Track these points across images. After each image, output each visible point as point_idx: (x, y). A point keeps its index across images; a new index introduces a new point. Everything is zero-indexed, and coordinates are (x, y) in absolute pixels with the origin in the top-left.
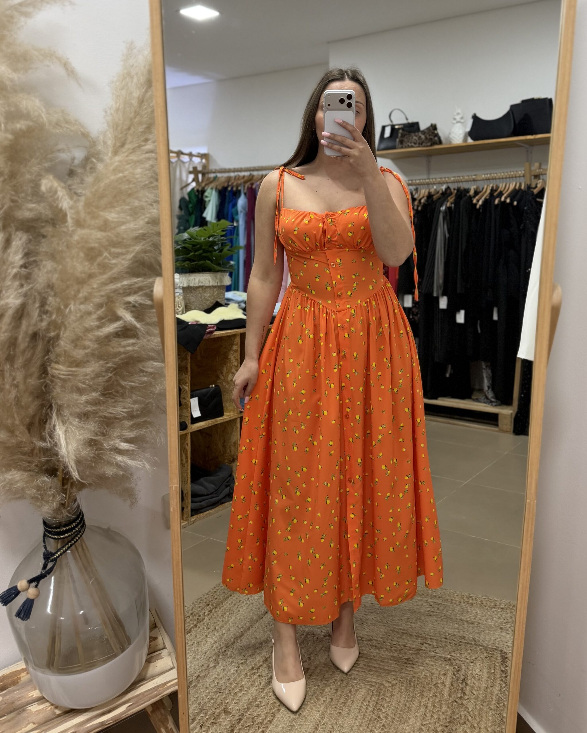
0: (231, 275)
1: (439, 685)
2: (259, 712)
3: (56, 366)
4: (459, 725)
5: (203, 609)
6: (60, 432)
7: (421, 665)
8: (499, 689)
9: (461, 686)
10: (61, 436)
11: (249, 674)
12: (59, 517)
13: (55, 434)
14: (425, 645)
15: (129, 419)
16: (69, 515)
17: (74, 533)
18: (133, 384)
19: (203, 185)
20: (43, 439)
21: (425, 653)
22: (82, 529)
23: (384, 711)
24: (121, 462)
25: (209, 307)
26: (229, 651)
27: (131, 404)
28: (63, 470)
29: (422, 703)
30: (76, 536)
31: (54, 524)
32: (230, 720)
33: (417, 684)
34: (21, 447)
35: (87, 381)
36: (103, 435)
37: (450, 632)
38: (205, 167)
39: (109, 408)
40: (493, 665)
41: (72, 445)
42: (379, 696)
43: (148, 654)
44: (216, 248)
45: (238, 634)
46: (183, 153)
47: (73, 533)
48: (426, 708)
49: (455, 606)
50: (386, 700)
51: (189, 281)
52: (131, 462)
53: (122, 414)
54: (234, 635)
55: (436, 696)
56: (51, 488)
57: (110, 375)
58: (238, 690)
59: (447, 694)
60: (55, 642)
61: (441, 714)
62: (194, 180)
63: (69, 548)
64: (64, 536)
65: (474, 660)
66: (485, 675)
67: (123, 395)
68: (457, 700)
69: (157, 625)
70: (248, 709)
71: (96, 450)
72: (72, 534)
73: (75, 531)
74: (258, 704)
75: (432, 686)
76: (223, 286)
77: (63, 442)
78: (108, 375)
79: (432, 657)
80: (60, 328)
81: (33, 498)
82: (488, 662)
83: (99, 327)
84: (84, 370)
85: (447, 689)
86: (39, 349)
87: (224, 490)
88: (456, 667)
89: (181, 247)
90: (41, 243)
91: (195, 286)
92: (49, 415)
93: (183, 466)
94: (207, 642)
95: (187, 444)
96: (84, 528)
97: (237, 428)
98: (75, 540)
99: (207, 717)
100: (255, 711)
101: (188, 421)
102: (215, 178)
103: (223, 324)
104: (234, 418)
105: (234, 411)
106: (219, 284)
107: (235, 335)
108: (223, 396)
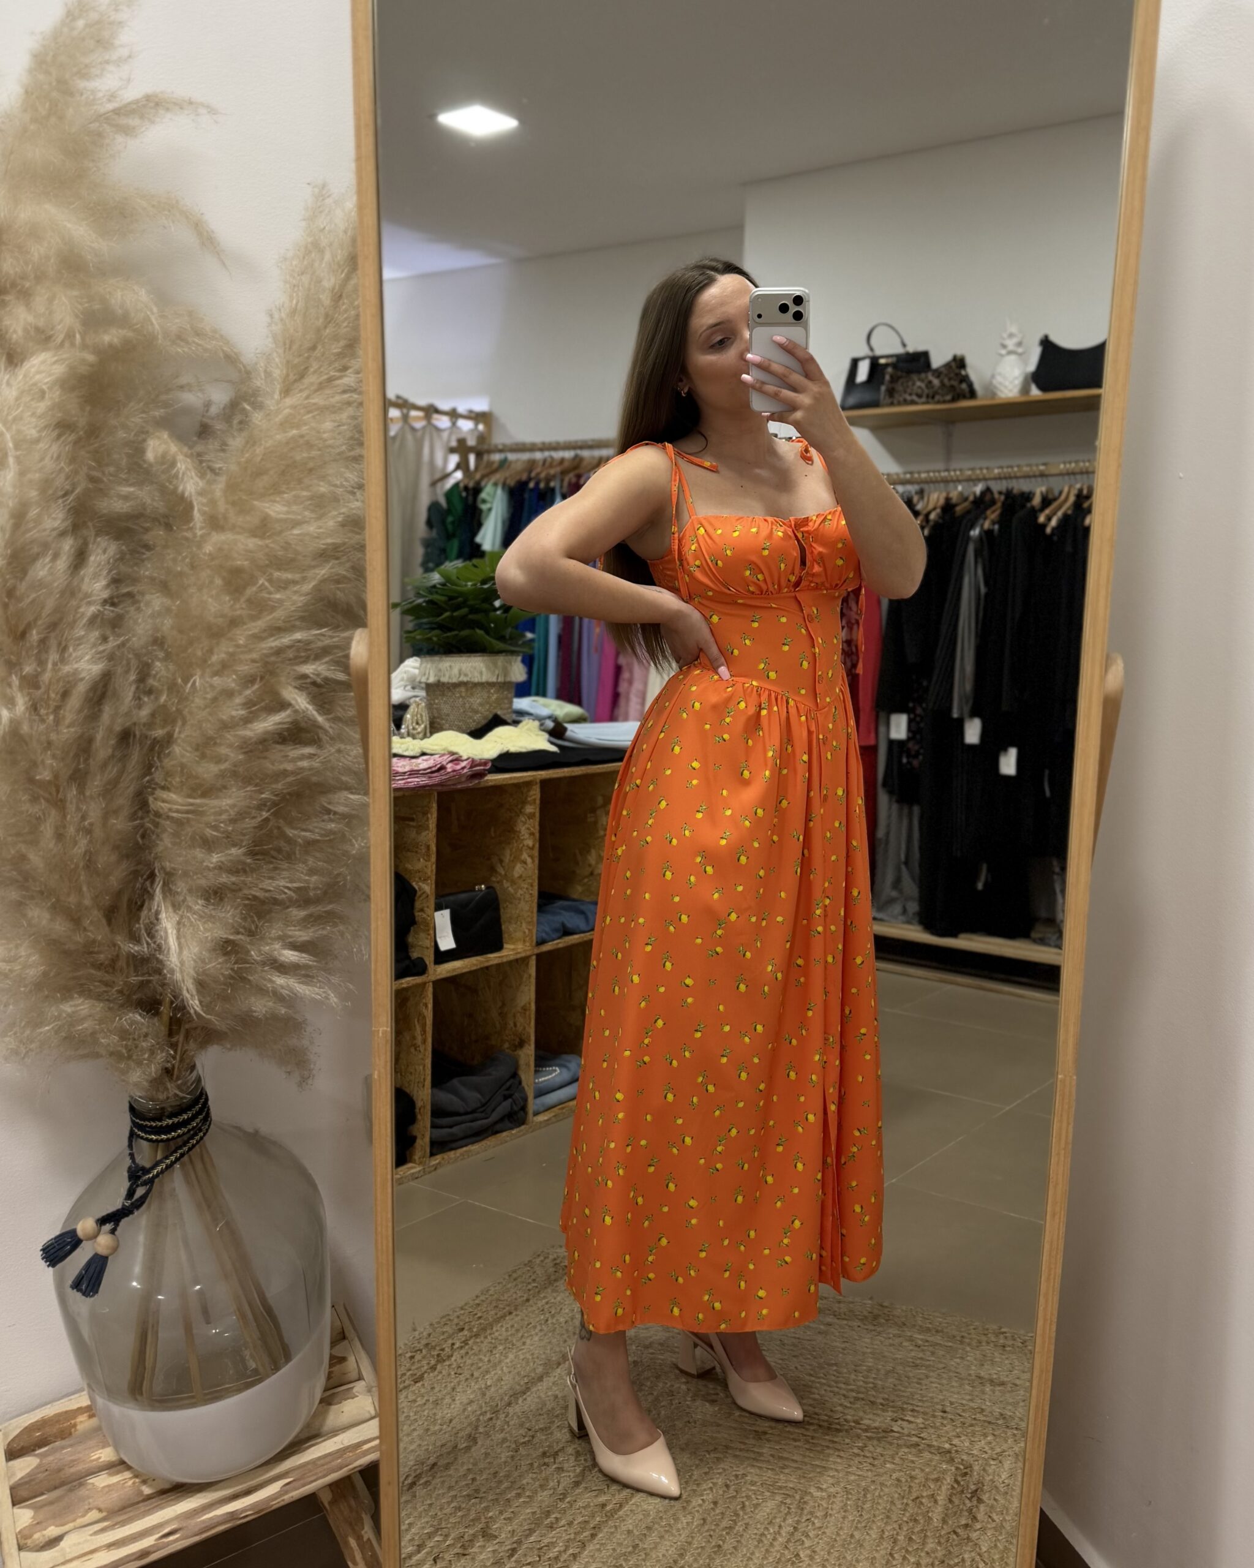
1: (924, 1500)
2: (553, 1537)
3: (165, 795)
5: (450, 1336)
6: (168, 925)
7: (891, 1460)
9: (968, 1504)
10: (170, 932)
11: (536, 1465)
12: (161, 1097)
13: (158, 929)
14: (900, 1422)
15: (299, 906)
16: (181, 1094)
17: (189, 1131)
18: (307, 834)
19: (478, 476)
20: (136, 938)
21: (898, 1438)
22: (203, 1124)
23: (807, 1543)
24: (283, 987)
25: (480, 726)
26: (498, 1418)
27: (306, 875)
28: (172, 1002)
29: (887, 1534)
30: (192, 1137)
31: (149, 1111)
32: (494, 1551)
33: (880, 1496)
34: (92, 953)
35: (222, 825)
36: (251, 933)
37: (953, 1400)
38: (482, 439)
39: (263, 881)
41: (189, 949)
42: (801, 1516)
43: (327, 1389)
45: (518, 1387)
46: (437, 411)
47: (186, 1130)
48: (895, 1542)
50: (813, 1523)
51: (440, 671)
52: (303, 989)
53: (285, 893)
54: (511, 1388)
55: (916, 1520)
56: (146, 1035)
57: (265, 814)
58: (513, 1494)
59: (938, 1518)
60: (145, 1346)
61: (922, 1555)
62: (458, 467)
63: (177, 1160)
64: (169, 1136)
65: (999, 1454)
67: (289, 857)
68: (959, 1530)
69: (347, 1335)
70: (531, 1531)
71: (235, 963)
72: (184, 1134)
73: (190, 1127)
74: (552, 1523)
75: (910, 1502)
76: (511, 683)
77: (173, 944)
78: (261, 816)
79: (912, 1445)
80: (174, 722)
81: (111, 1054)
83: (247, 721)
84: (214, 803)
85: (940, 1509)
86: (134, 763)
87: (500, 1104)
88: (962, 1467)
89: (425, 602)
90: (143, 561)
91: (450, 681)
92: (148, 892)
93: (416, 1049)
94: (454, 1400)
95: (426, 1005)
96: (208, 1123)
97: (530, 976)
98: (190, 1145)
99: (448, 1543)
100: (545, 1535)
101: (429, 958)
102: (504, 463)
103: (507, 761)
104: (523, 955)
105: (525, 941)
106: (501, 679)
107: (529, 784)
108: (502, 910)
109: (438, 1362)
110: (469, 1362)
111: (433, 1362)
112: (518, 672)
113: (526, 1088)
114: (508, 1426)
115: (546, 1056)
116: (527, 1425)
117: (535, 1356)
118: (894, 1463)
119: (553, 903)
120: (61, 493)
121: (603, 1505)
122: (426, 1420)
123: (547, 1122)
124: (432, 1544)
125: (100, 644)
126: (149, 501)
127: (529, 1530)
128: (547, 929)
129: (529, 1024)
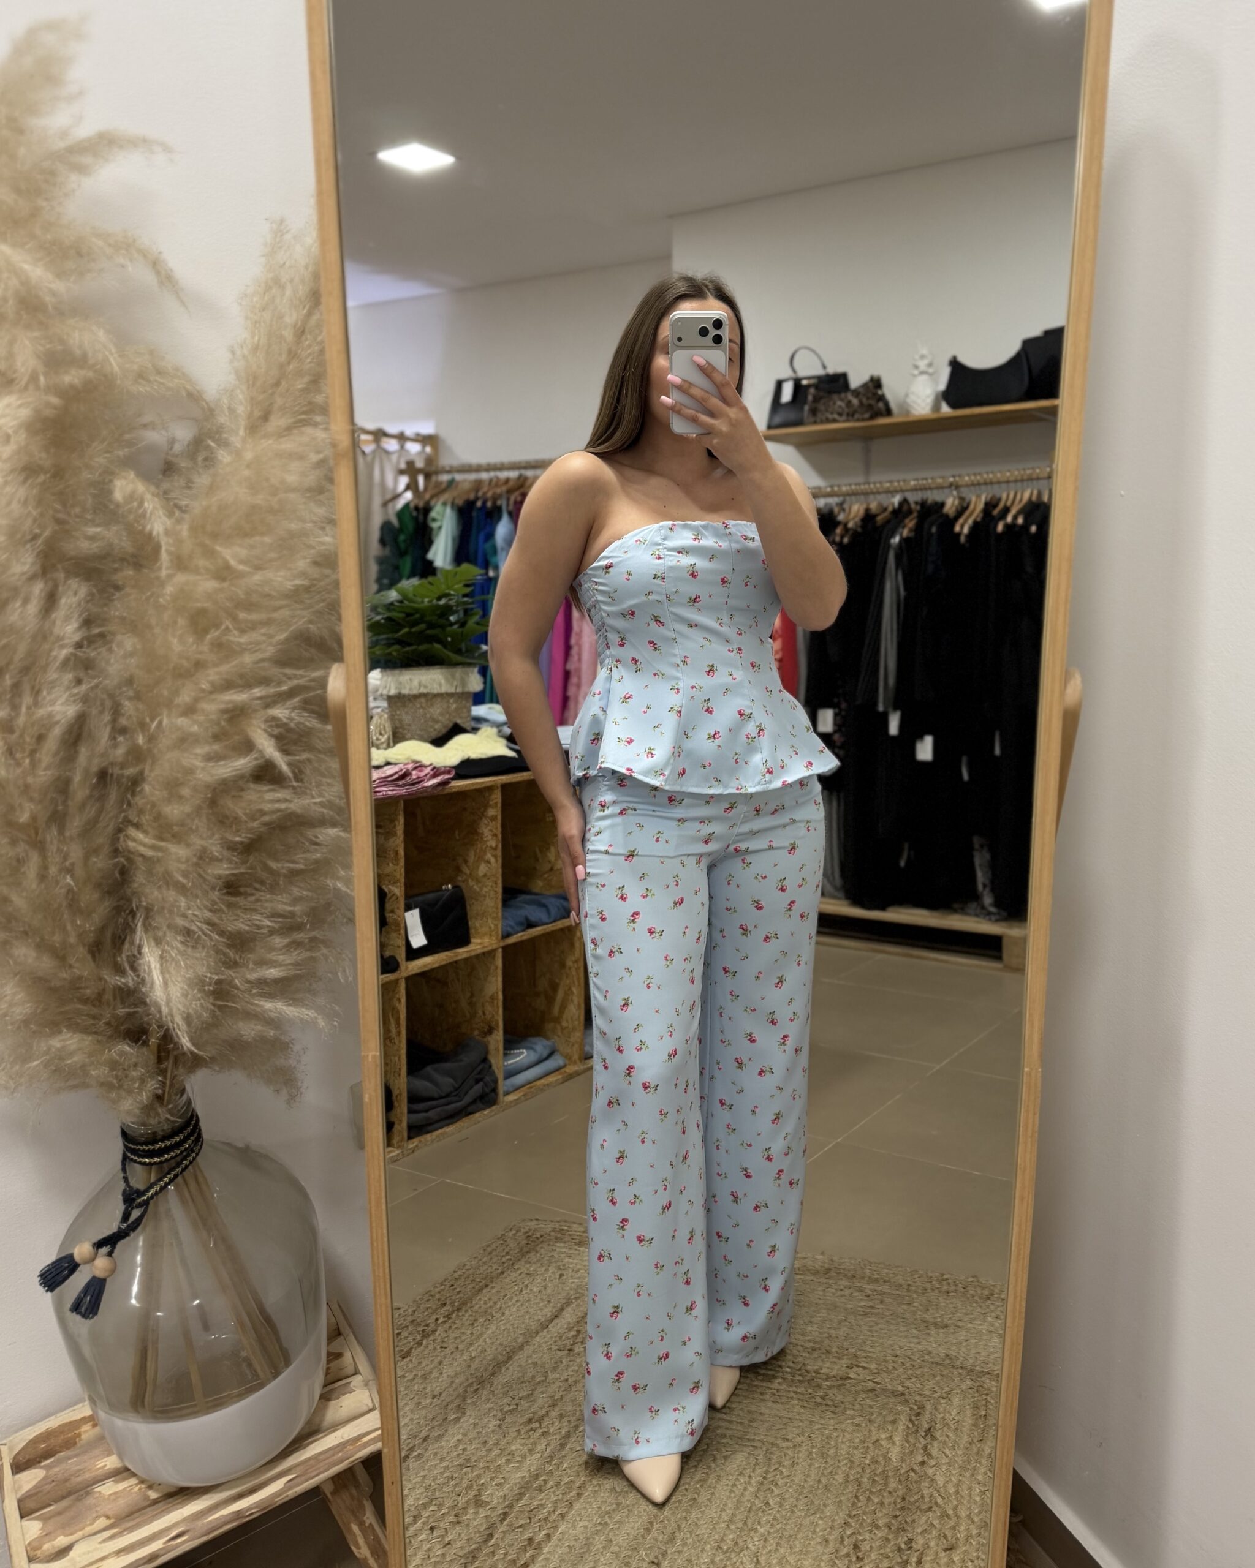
0: (481, 672)
1: (882, 1443)
2: (542, 1500)
4: (918, 1513)
5: (435, 1312)
6: (151, 958)
7: (850, 1406)
9: (923, 1442)
10: (153, 966)
11: (523, 1431)
12: (153, 1121)
13: (141, 962)
14: (855, 1369)
15: (282, 933)
16: (172, 1119)
17: (182, 1152)
19: (427, 496)
20: (119, 970)
21: (855, 1385)
22: (195, 1145)
23: (777, 1491)
24: (270, 1011)
25: (440, 735)
26: (483, 1389)
27: (289, 905)
28: (159, 1030)
29: (852, 1477)
30: (185, 1158)
31: (142, 1135)
32: (487, 1517)
33: (842, 1442)
34: (79, 988)
36: (234, 966)
37: (902, 1344)
38: (430, 461)
40: (984, 1402)
41: (174, 983)
42: (769, 1466)
43: (325, 1386)
44: (452, 618)
45: (501, 1357)
46: (386, 435)
47: (178, 1152)
48: (859, 1485)
49: (915, 1296)
50: (782, 1473)
51: (400, 683)
52: (289, 1011)
54: (495, 1359)
55: (877, 1462)
56: (135, 1065)
58: (503, 1461)
59: (898, 1458)
60: (146, 1360)
61: (885, 1495)
62: (409, 487)
63: (171, 1181)
64: (163, 1159)
65: (948, 1393)
66: (969, 1421)
67: (271, 889)
68: (917, 1468)
69: (342, 1330)
70: (521, 1495)
72: (177, 1156)
73: (182, 1148)
74: (541, 1486)
75: (871, 1445)
76: (468, 693)
77: (157, 977)
79: (868, 1390)
80: (144, 761)
81: (102, 1084)
82: (973, 1397)
85: (897, 1450)
86: (112, 802)
87: (471, 1087)
88: (915, 1407)
89: (383, 619)
90: (112, 601)
91: (411, 693)
92: (130, 926)
93: (391, 1042)
94: (441, 1373)
95: (399, 1000)
96: (199, 1144)
97: (497, 968)
98: (184, 1165)
99: (443, 1512)
100: (534, 1498)
101: (401, 955)
102: (451, 483)
103: (468, 768)
104: (490, 948)
105: (491, 935)
106: (459, 690)
107: (490, 789)
108: (468, 907)
109: (423, 1336)
110: (453, 1335)
111: (419, 1338)
112: (474, 682)
113: (496, 1071)
114: (493, 1395)
115: (513, 1040)
116: (511, 1393)
117: (515, 1326)
118: (854, 1410)
119: (516, 898)
120: (28, 537)
122: (417, 1394)
123: (517, 1102)
125: (74, 687)
126: (116, 541)
127: (520, 1494)
128: (512, 923)
129: (497, 1013)
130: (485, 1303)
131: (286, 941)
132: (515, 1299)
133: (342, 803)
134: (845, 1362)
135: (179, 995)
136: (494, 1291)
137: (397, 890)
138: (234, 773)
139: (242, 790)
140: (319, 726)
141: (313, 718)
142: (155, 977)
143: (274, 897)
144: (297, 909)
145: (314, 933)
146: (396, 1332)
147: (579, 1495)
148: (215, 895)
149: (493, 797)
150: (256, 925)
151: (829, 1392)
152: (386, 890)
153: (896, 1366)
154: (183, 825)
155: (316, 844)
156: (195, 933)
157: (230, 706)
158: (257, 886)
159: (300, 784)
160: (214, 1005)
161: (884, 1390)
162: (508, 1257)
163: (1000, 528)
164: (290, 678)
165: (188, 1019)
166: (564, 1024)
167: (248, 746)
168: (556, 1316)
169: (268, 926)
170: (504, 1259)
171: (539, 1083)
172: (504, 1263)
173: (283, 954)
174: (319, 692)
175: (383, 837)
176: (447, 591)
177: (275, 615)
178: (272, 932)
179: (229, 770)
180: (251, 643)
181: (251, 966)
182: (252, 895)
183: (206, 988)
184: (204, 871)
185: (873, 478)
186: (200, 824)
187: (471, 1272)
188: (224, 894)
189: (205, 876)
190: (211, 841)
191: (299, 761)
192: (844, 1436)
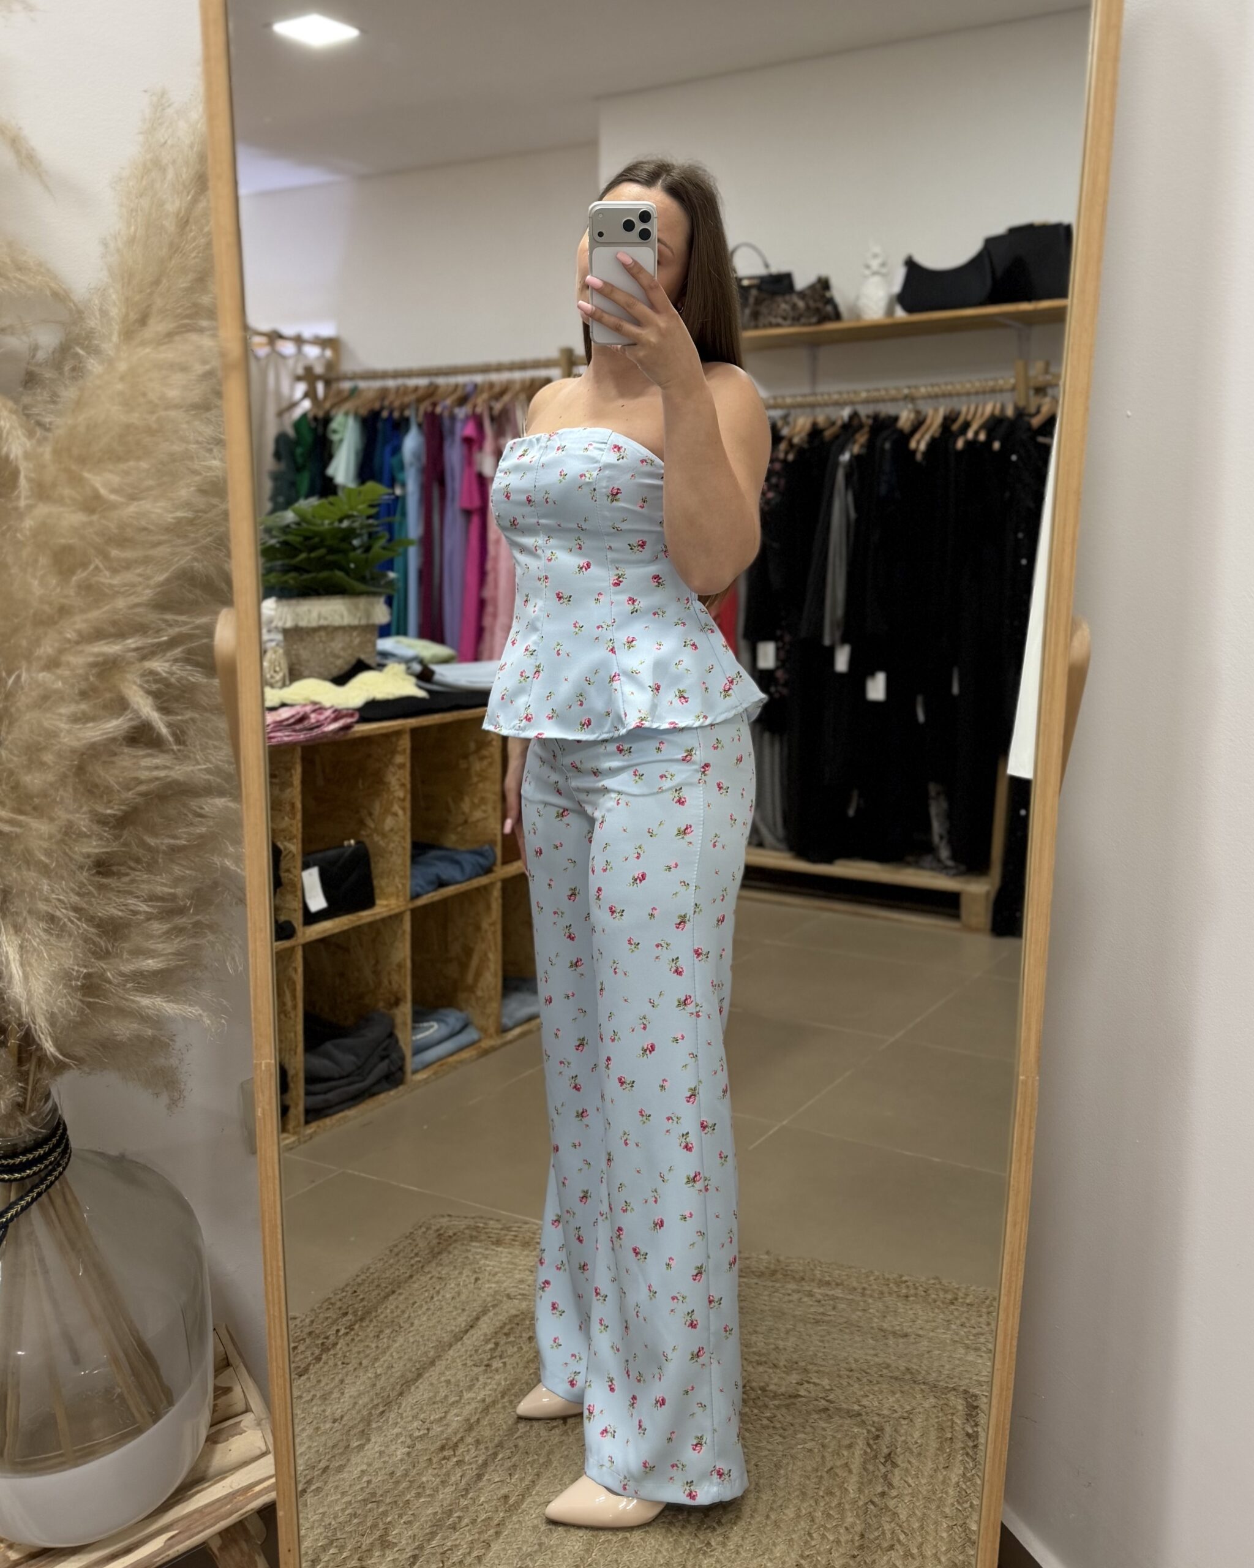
0: (389, 602)
1: (838, 1471)
2: (456, 1539)
4: (879, 1552)
5: (335, 1322)
6: (9, 948)
7: (800, 1429)
8: (961, 1472)
9: (883, 1470)
10: (11, 957)
11: (435, 1460)
12: (13, 1133)
14: (806, 1385)
15: (161, 918)
16: (35, 1129)
17: (46, 1167)
18: (172, 841)
19: (327, 405)
21: (806, 1404)
22: (62, 1158)
24: (148, 1008)
25: (342, 672)
26: (390, 1411)
28: (18, 1032)
29: (804, 1512)
30: (51, 1173)
32: (394, 1560)
33: (793, 1471)
37: (858, 1356)
38: (330, 365)
40: (949, 1423)
41: (36, 975)
43: (212, 1426)
44: (356, 542)
45: (410, 1374)
46: (281, 337)
47: (42, 1167)
49: (870, 1301)
51: (297, 615)
52: (169, 1008)
54: (402, 1376)
55: (831, 1494)
58: (412, 1494)
59: (854, 1488)
60: (5, 1406)
61: (842, 1531)
62: (306, 395)
63: (34, 1200)
64: (24, 1174)
65: (909, 1412)
66: (934, 1445)
67: (150, 868)
68: (876, 1500)
69: (231, 1361)
70: (433, 1534)
72: (39, 1171)
73: (47, 1162)
74: (455, 1523)
75: (825, 1474)
76: (373, 625)
77: (16, 971)
79: (820, 1411)
82: (938, 1417)
85: (854, 1479)
87: (375, 1066)
88: (873, 1429)
89: (278, 542)
91: (310, 625)
93: (286, 1016)
94: (343, 1394)
95: (295, 969)
96: (67, 1156)
97: (404, 932)
98: (48, 1182)
100: (447, 1537)
101: (297, 919)
102: (354, 391)
103: (373, 710)
104: (397, 911)
105: (398, 896)
106: (363, 622)
107: (398, 733)
108: (373, 865)
109: (323, 1350)
110: (355, 1349)
111: (317, 1352)
112: (381, 614)
113: (404, 1047)
114: (402, 1418)
115: (423, 1011)
116: (422, 1416)
117: (426, 1338)
118: (805, 1434)
119: (426, 854)
121: (506, 1497)
122: (315, 1418)
123: (426, 1081)
124: (326, 1559)
127: (431, 1533)
128: (421, 882)
129: (405, 982)
130: (392, 1312)
131: (166, 927)
132: (425, 1307)
133: (231, 769)
134: (794, 1378)
135: (42, 992)
136: (401, 1298)
137: (293, 847)
138: (105, 737)
139: (115, 754)
140: (205, 680)
141: (197, 672)
142: (14, 971)
143: (153, 877)
144: (179, 891)
145: (198, 917)
146: (292, 1345)
147: (498, 1534)
148: (83, 876)
149: (401, 742)
150: (131, 911)
151: (777, 1413)
152: (282, 847)
153: (851, 1382)
154: (44, 795)
155: (201, 816)
156: (60, 919)
157: (100, 659)
158: (132, 864)
159: (182, 747)
160: (81, 1001)
161: (839, 1410)
162: (418, 1259)
163: (960, 444)
164: (171, 626)
165: (52, 1019)
166: (479, 993)
167: (121, 705)
168: (472, 1327)
169: (146, 912)
170: (413, 1262)
171: (451, 1059)
172: (412, 1265)
173: (163, 942)
174: (205, 641)
175: (278, 788)
176: (350, 513)
177: (152, 552)
178: (149, 917)
179: (98, 733)
180: (125, 585)
181: (125, 956)
182: (127, 875)
183: (73, 983)
184: (70, 848)
185: (822, 388)
186: (66, 794)
187: (375, 1275)
188: (93, 875)
189: (70, 853)
190: (77, 815)
191: (182, 721)
192: (794, 1464)
